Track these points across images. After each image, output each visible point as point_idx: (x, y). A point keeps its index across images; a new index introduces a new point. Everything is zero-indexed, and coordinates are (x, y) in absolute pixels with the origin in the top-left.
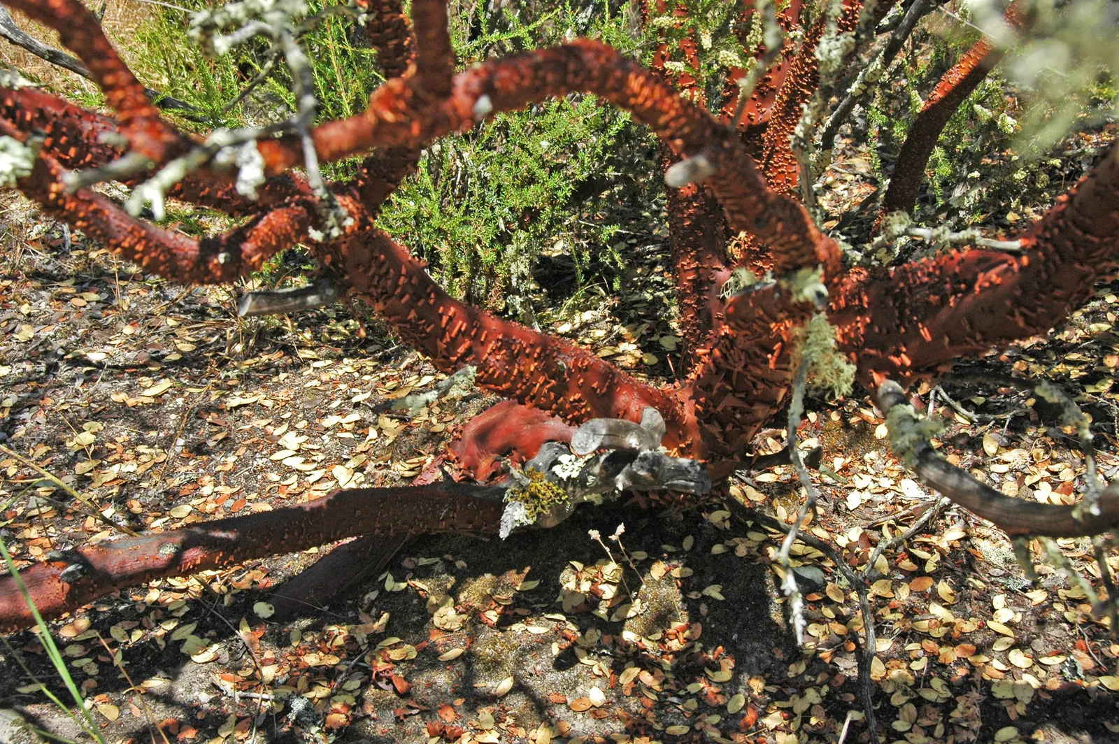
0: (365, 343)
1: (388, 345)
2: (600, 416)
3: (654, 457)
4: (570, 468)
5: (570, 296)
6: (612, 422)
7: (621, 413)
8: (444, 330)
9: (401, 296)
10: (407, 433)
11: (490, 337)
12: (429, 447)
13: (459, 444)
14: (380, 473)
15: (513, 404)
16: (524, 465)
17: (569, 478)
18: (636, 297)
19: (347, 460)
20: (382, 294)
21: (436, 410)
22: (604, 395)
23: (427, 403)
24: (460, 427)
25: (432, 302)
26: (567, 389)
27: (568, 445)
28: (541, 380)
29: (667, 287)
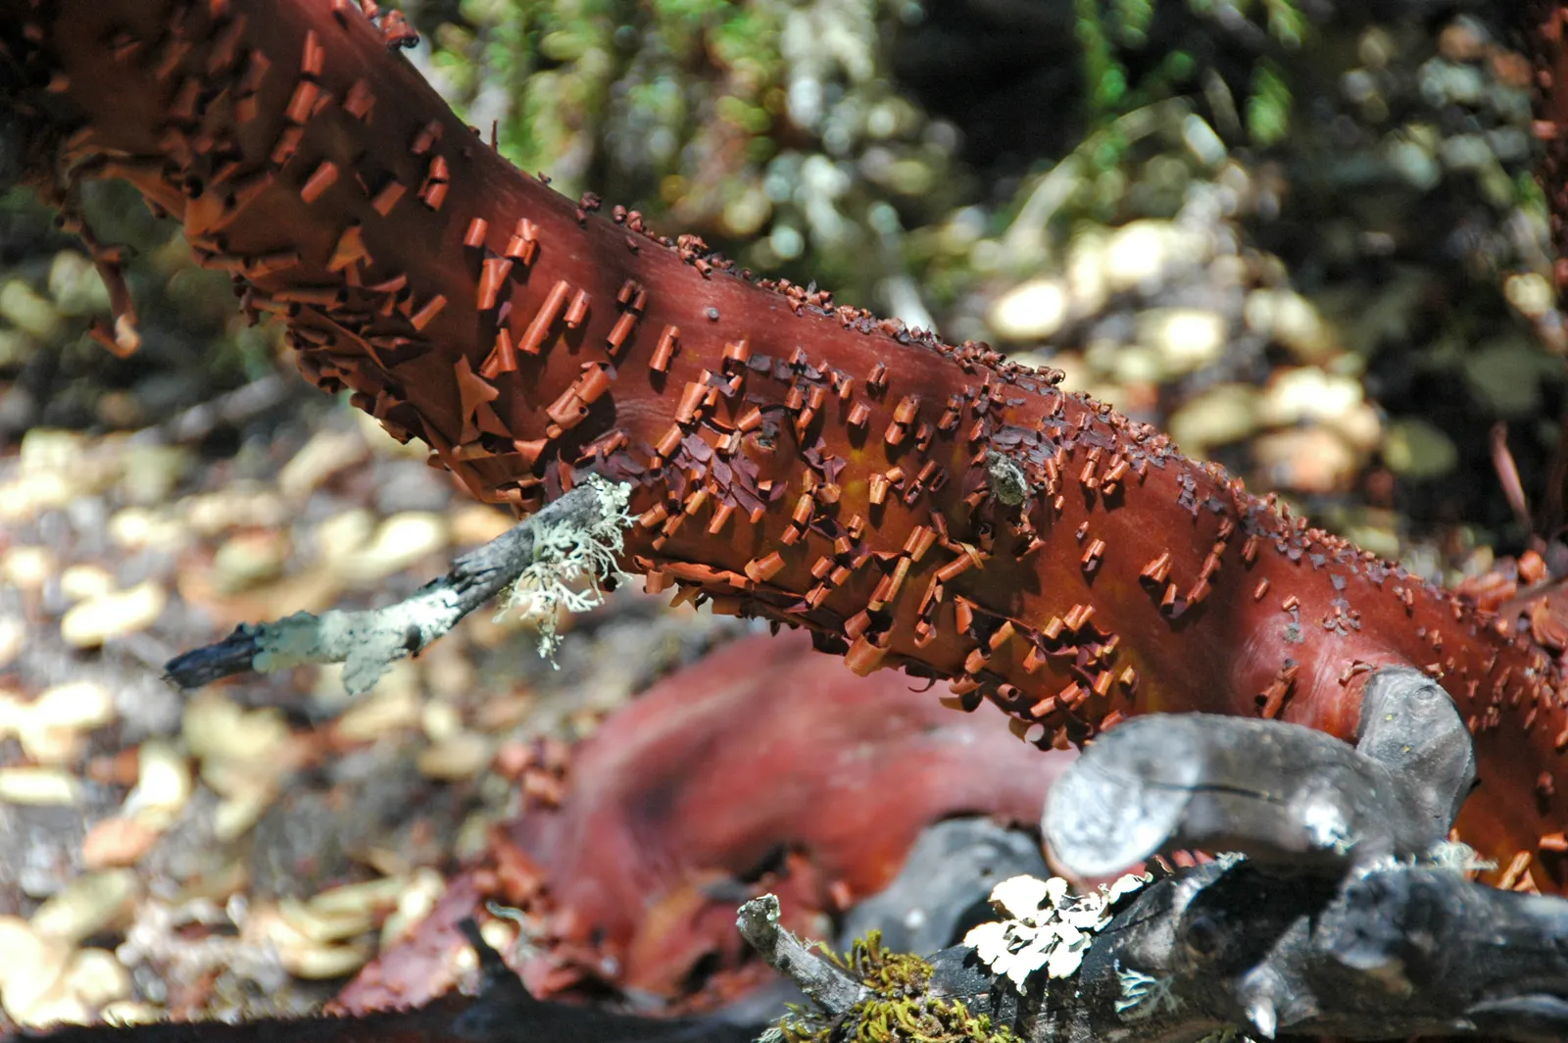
0: (126, 374)
1: (234, 379)
2: (1174, 707)
3: (1416, 887)
4: (1045, 936)
5: (1055, 152)
6: (1231, 729)
7: (1274, 692)
8: (489, 323)
9: (305, 171)
10: (316, 777)
11: (692, 355)
12: (418, 838)
13: (550, 830)
14: (193, 956)
15: (794, 652)
16: (839, 922)
17: (1038, 977)
18: (1356, 168)
19: (39, 901)
20: (218, 160)
21: (450, 675)
22: (1197, 610)
23: (414, 642)
24: (555, 754)
25: (435, 195)
26: (1033, 584)
27: (1036, 835)
28: (918, 542)
29: (1500, 121)
